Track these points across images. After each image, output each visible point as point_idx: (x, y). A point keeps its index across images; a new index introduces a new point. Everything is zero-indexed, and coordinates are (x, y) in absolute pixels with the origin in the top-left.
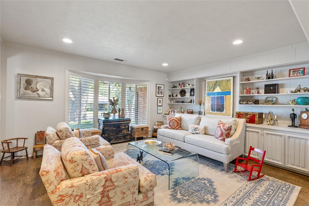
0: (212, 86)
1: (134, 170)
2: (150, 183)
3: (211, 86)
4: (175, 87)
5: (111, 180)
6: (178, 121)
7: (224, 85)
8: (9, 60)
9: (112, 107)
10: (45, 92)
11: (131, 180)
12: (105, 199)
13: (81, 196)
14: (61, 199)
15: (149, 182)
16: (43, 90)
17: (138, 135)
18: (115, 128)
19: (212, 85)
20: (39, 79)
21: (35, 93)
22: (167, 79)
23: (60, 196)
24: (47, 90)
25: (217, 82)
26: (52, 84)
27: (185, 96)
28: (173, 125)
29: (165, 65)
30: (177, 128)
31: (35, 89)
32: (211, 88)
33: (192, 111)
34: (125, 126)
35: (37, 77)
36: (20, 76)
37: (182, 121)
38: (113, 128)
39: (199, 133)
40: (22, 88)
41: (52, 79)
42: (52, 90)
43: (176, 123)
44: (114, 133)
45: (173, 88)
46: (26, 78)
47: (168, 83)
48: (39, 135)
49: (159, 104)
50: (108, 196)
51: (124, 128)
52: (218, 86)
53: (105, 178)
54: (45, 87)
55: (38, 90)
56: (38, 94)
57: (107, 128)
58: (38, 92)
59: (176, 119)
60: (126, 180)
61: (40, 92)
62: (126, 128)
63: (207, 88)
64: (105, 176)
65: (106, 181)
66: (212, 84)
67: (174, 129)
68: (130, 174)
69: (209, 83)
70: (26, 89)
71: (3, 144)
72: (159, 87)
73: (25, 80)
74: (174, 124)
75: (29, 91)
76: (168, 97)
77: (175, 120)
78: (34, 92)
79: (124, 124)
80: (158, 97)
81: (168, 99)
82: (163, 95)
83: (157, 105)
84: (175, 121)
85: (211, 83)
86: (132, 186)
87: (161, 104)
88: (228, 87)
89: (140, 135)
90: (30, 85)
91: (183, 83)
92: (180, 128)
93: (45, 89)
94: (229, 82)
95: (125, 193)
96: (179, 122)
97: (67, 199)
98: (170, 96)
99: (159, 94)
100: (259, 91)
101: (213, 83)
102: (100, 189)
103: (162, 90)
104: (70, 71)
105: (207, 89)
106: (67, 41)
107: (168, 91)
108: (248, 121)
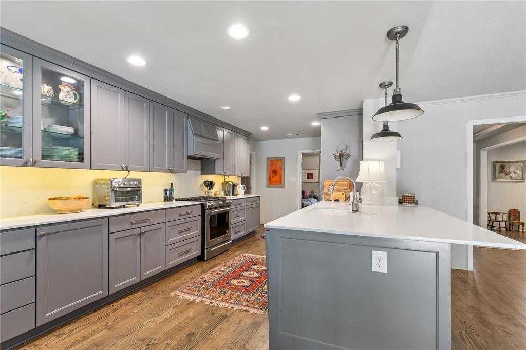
10: (517, 175)
16: (515, 173)
24: (519, 173)
31: (508, 172)
35: (510, 162)
36: (495, 162)
40: (497, 173)
41: (524, 161)
48: (513, 213)
55: (511, 173)
58: (510, 175)
61: (512, 175)
70: (500, 173)
71: (491, 215)
75: (503, 174)
78: (507, 174)
90: (504, 169)
93: (517, 172)
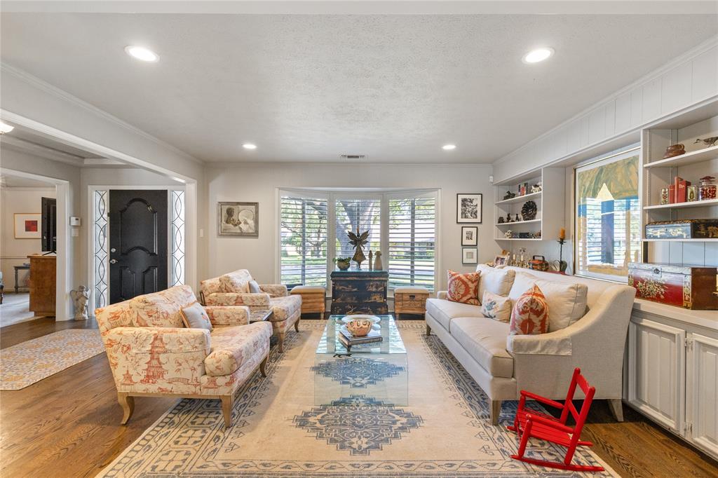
0: (590, 185)
1: (194, 335)
2: (217, 362)
3: (587, 185)
4: (510, 195)
5: (161, 340)
6: (470, 283)
7: (619, 176)
8: (211, 184)
9: (356, 248)
11: (187, 348)
12: (155, 362)
13: (129, 348)
14: (110, 344)
15: (215, 361)
16: (246, 223)
17: (402, 309)
18: (355, 290)
19: (591, 182)
20: (241, 207)
21: (237, 227)
22: (491, 177)
23: (110, 340)
24: (251, 222)
25: (601, 169)
26: (257, 212)
27: (533, 217)
28: (456, 293)
29: (449, 147)
30: (465, 299)
31: (237, 221)
32: (588, 191)
33: (541, 259)
34: (377, 288)
35: (238, 204)
36: (221, 204)
37: (481, 284)
38: (353, 288)
39: (495, 317)
41: (256, 204)
42: (256, 222)
43: (463, 287)
44: (354, 298)
45: (506, 198)
46: (228, 207)
47: (495, 187)
49: (466, 242)
50: (158, 359)
51: (374, 290)
52: (604, 184)
53: (155, 334)
54: (248, 217)
55: (240, 223)
56: (240, 228)
57: (340, 288)
58: (240, 225)
59: (464, 278)
60: (181, 346)
61: (242, 225)
62: (380, 292)
63: (580, 191)
64: (156, 332)
65: (156, 339)
66: (590, 179)
67: (458, 301)
68: (187, 340)
69: (584, 178)
70: (227, 222)
72: (464, 200)
73: (225, 210)
74: (459, 289)
75: (231, 225)
76: (495, 221)
77: (463, 281)
78: (236, 225)
79: (375, 283)
80: (463, 225)
81: (495, 228)
82: (478, 220)
83: (462, 245)
84: (461, 283)
85: (587, 175)
86: (192, 358)
87: (473, 242)
88: (630, 182)
89: (406, 309)
90: (232, 216)
91: (525, 184)
92: (472, 301)
93: (249, 221)
94: (632, 168)
95: (180, 365)
96: (472, 286)
97: (115, 346)
98: (501, 220)
99: (466, 217)
100: (714, 187)
101: (592, 176)
102: (149, 348)
103: (477, 205)
104: (280, 189)
105: (580, 195)
106: (250, 147)
107: (495, 206)
108: (662, 297)
